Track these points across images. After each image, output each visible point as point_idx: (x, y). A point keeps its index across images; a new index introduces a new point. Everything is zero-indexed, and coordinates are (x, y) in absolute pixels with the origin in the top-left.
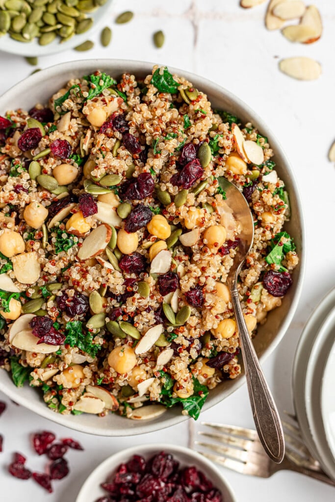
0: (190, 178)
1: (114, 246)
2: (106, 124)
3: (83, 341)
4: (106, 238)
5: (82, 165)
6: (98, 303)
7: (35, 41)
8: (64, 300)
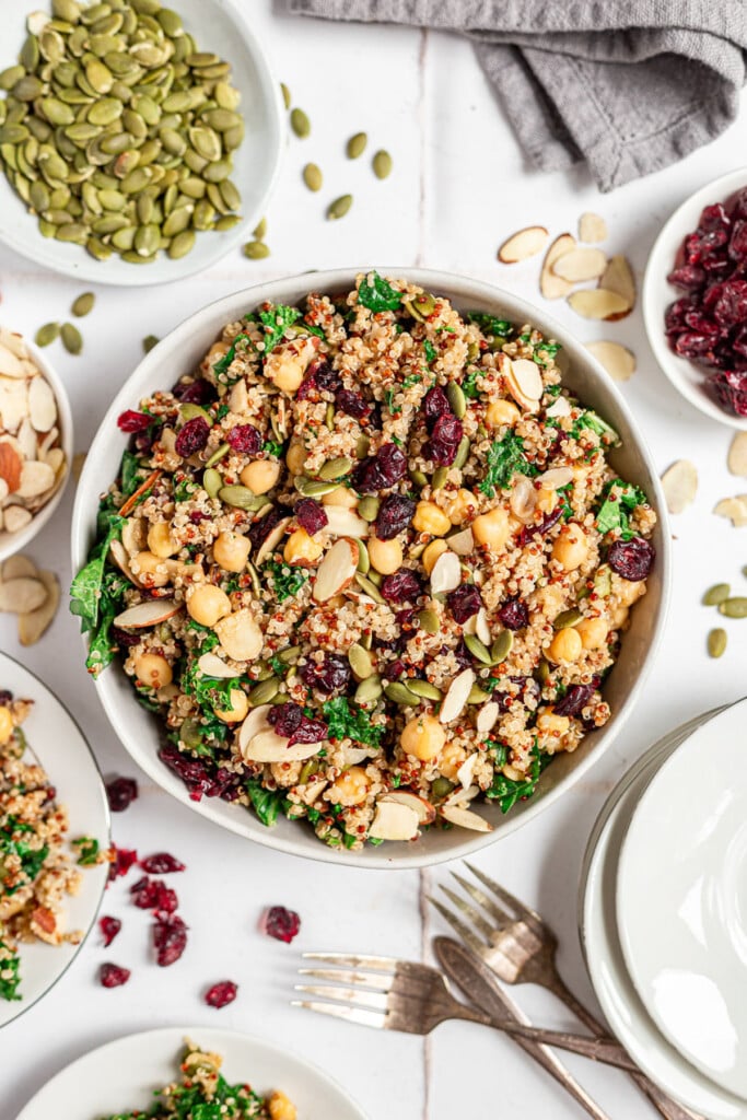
1: (367, 568)
2: (304, 383)
3: (355, 725)
4: (352, 559)
5: (283, 457)
6: (363, 663)
7: (160, 256)
8: (312, 670)
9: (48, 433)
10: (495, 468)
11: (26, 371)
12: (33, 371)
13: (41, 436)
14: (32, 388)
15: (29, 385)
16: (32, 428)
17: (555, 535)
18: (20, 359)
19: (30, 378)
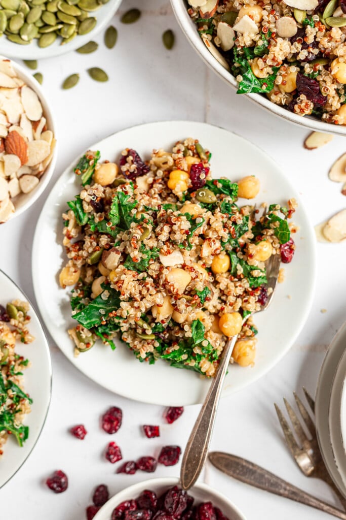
7: (33, 42)
9: (39, 121)
11: (17, 84)
12: (21, 83)
13: (35, 124)
14: (23, 94)
15: (20, 93)
16: (28, 119)
18: (12, 78)
19: (20, 88)
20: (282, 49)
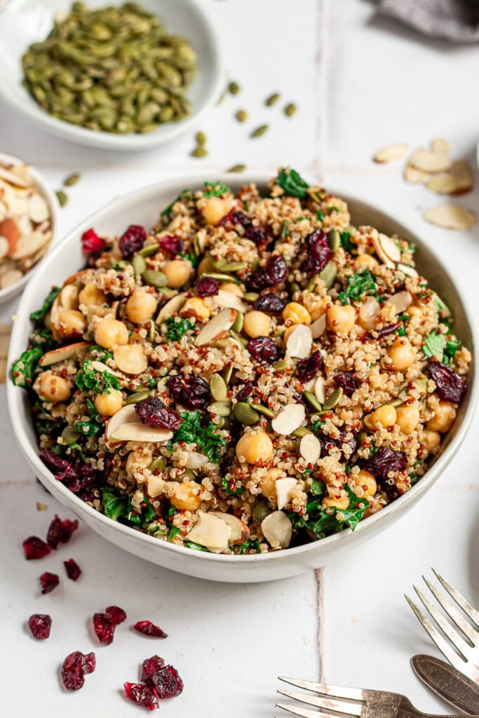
0: (320, 261)
1: (240, 328)
2: (224, 219)
3: (203, 436)
4: (231, 318)
5: (196, 266)
6: (220, 389)
8: (180, 380)
10: (352, 288)
13: (36, 226)
17: (390, 343)
20: (332, 465)
